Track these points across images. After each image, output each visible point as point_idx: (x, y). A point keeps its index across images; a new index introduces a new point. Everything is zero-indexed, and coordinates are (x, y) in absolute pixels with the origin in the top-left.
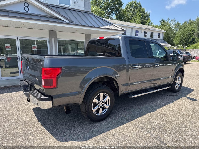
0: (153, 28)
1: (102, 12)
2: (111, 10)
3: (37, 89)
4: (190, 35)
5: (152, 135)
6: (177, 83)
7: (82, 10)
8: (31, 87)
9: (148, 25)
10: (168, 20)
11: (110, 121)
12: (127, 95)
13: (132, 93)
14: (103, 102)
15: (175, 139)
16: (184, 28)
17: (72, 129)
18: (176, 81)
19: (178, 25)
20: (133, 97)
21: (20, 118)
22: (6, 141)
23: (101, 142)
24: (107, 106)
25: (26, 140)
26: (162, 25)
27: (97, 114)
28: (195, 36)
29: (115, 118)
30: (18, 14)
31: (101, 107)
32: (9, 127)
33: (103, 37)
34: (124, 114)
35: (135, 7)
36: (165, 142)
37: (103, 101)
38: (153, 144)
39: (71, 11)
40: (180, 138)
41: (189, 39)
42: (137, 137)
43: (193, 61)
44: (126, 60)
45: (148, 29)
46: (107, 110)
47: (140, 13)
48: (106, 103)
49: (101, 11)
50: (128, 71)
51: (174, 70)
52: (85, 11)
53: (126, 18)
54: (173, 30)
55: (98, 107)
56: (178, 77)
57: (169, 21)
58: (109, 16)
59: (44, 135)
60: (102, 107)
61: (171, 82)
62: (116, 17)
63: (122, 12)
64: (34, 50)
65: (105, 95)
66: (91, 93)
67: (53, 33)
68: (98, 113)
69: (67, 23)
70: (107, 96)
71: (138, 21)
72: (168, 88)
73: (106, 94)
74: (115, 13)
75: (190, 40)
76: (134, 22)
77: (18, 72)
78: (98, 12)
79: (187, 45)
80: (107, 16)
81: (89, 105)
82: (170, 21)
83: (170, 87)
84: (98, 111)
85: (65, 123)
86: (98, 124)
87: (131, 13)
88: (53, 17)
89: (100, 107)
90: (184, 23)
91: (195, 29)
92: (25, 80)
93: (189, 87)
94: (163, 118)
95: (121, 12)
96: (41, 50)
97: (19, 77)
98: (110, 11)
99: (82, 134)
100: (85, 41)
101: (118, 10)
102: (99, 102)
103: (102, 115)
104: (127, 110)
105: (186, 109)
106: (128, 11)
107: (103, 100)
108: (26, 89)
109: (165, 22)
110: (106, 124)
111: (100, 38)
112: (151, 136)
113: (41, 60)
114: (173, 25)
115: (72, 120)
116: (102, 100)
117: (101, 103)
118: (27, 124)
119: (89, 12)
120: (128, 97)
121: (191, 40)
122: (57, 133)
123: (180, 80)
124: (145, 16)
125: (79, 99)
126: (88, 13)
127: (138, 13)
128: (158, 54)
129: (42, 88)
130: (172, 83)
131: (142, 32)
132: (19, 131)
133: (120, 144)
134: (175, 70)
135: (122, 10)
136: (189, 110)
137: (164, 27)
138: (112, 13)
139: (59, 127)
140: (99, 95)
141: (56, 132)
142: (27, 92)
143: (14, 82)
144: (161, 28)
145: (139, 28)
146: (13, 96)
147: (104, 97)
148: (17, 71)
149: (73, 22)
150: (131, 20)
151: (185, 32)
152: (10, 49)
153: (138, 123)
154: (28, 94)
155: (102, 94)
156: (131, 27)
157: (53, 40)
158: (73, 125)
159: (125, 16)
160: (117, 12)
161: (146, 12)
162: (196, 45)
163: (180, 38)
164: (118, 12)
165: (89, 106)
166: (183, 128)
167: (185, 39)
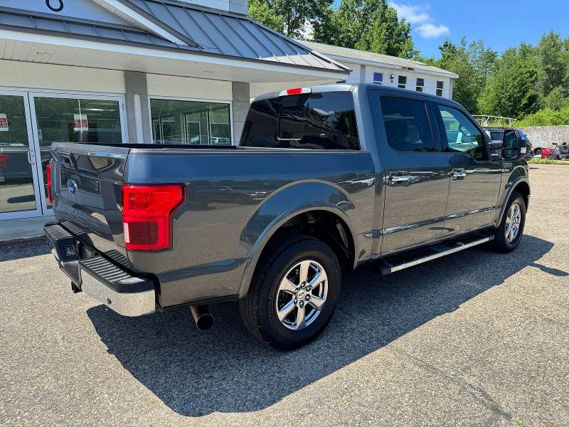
0: (422, 67)
1: (274, 18)
2: (301, 14)
3: (104, 251)
4: (523, 85)
5: (464, 388)
6: (510, 225)
7: (223, 11)
8: (81, 246)
9: (407, 57)
10: (463, 43)
11: (328, 347)
12: (377, 265)
13: (390, 260)
14: (308, 288)
15: (532, 400)
16: (506, 66)
17: (216, 375)
18: (508, 220)
19: (491, 57)
20: (394, 269)
21: (48, 342)
22: (9, 421)
23: (311, 415)
24: (318, 302)
25: (72, 416)
26: (446, 58)
27: (291, 325)
28: (536, 90)
29: (342, 337)
30: (27, 18)
31: (301, 304)
32: (16, 372)
33: (300, 90)
34: (367, 321)
35: (368, 4)
36: (506, 410)
37: (307, 284)
38: (470, 418)
39: (190, 12)
40: (547, 394)
41: (520, 99)
42: (419, 395)
43: (536, 161)
44: (375, 158)
45: (409, 69)
46: (318, 313)
47: (383, 22)
48: (316, 292)
49: (271, 18)
50: (378, 191)
51: (503, 186)
52: (230, 12)
53: (343, 38)
54: (477, 71)
55: (293, 305)
56: (513, 207)
57: (464, 45)
58: (295, 31)
59: (128, 397)
60: (305, 304)
61: (495, 224)
62: (315, 35)
63: (333, 19)
64: (78, 132)
65: (314, 268)
66: (274, 261)
67: (135, 79)
68: (293, 324)
69: (178, 49)
70: (319, 271)
71: (379, 46)
72: (487, 240)
73: (318, 264)
74: (312, 23)
75: (524, 101)
76: (367, 50)
77: (32, 198)
78: (264, 20)
79: (517, 115)
80: (288, 30)
81: (270, 298)
82: (467, 47)
83: (493, 237)
84: (292, 316)
85: (191, 355)
86: (294, 358)
87: (357, 22)
88: (136, 28)
89: (298, 305)
90: (507, 53)
91: (536, 70)
92: (59, 224)
93: (541, 238)
94: (486, 332)
95: (329, 20)
96: (99, 130)
97: (37, 213)
98: (298, 16)
99: (250, 392)
100: (230, 103)
101: (319, 13)
102: (297, 289)
103: (303, 330)
104: (375, 310)
105: (547, 303)
106: (349, 15)
107: (309, 281)
108: (65, 252)
109: (453, 50)
110: (318, 357)
111: (288, 92)
112: (460, 391)
113: (118, 161)
114: (474, 58)
115: (211, 346)
116: (304, 283)
117: (302, 291)
118: (71, 360)
119: (241, 15)
120: (380, 272)
121: (526, 102)
122: (170, 391)
123: (518, 217)
124: (396, 31)
125: (238, 283)
126: (240, 18)
127: (376, 23)
128: (459, 141)
129: (123, 251)
130: (497, 225)
131: (392, 78)
132: (49, 384)
133: (370, 422)
134: (506, 188)
135: (330, 12)
136: (557, 307)
137: (452, 65)
138: (303, 23)
139: (173, 369)
140: (296, 268)
141: (166, 387)
142: (71, 260)
143: (21, 228)
144: (443, 67)
145: (383, 65)
146: (21, 271)
147: (312, 273)
148: (31, 193)
149: (197, 46)
150: (356, 45)
151: (510, 80)
152: (7, 129)
153: (414, 352)
154: (76, 268)
155: (305, 265)
156: (361, 62)
157: (137, 98)
158: (216, 362)
159: (340, 32)
160: (317, 18)
161: (399, 21)
162: (540, 114)
163: (497, 95)
164: (321, 19)
165: (268, 300)
166: (550, 362)
167: (509, 99)
